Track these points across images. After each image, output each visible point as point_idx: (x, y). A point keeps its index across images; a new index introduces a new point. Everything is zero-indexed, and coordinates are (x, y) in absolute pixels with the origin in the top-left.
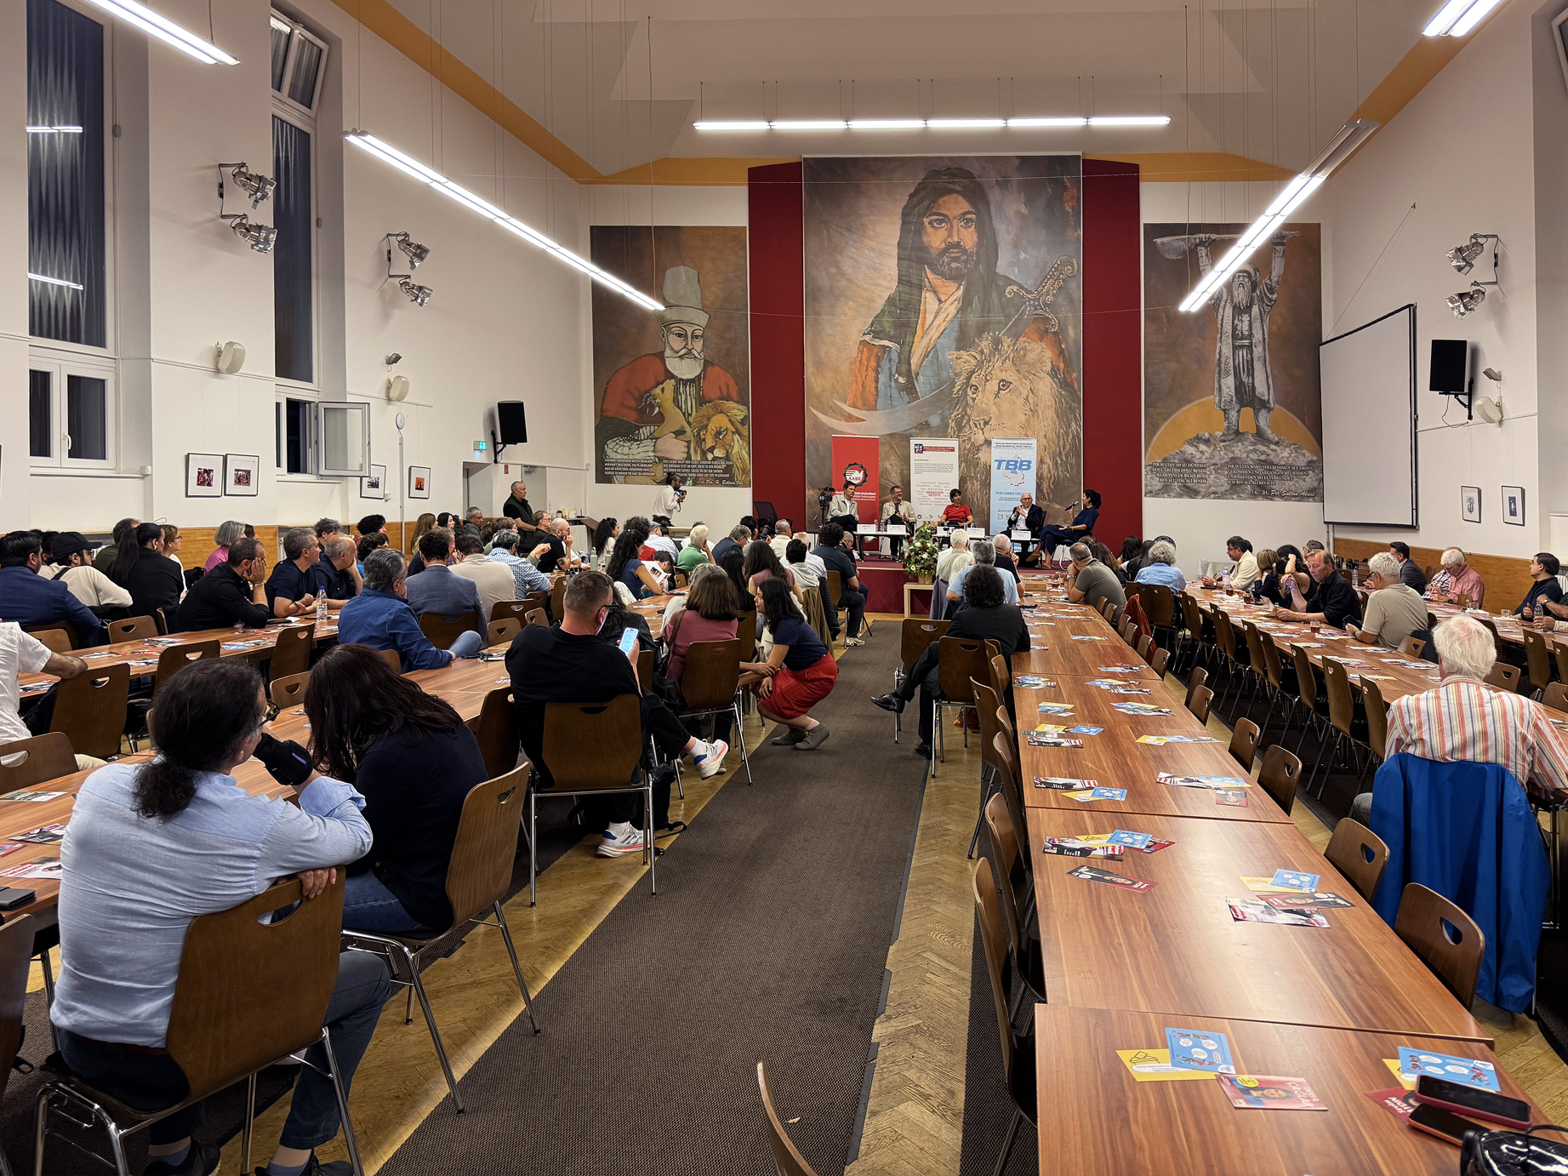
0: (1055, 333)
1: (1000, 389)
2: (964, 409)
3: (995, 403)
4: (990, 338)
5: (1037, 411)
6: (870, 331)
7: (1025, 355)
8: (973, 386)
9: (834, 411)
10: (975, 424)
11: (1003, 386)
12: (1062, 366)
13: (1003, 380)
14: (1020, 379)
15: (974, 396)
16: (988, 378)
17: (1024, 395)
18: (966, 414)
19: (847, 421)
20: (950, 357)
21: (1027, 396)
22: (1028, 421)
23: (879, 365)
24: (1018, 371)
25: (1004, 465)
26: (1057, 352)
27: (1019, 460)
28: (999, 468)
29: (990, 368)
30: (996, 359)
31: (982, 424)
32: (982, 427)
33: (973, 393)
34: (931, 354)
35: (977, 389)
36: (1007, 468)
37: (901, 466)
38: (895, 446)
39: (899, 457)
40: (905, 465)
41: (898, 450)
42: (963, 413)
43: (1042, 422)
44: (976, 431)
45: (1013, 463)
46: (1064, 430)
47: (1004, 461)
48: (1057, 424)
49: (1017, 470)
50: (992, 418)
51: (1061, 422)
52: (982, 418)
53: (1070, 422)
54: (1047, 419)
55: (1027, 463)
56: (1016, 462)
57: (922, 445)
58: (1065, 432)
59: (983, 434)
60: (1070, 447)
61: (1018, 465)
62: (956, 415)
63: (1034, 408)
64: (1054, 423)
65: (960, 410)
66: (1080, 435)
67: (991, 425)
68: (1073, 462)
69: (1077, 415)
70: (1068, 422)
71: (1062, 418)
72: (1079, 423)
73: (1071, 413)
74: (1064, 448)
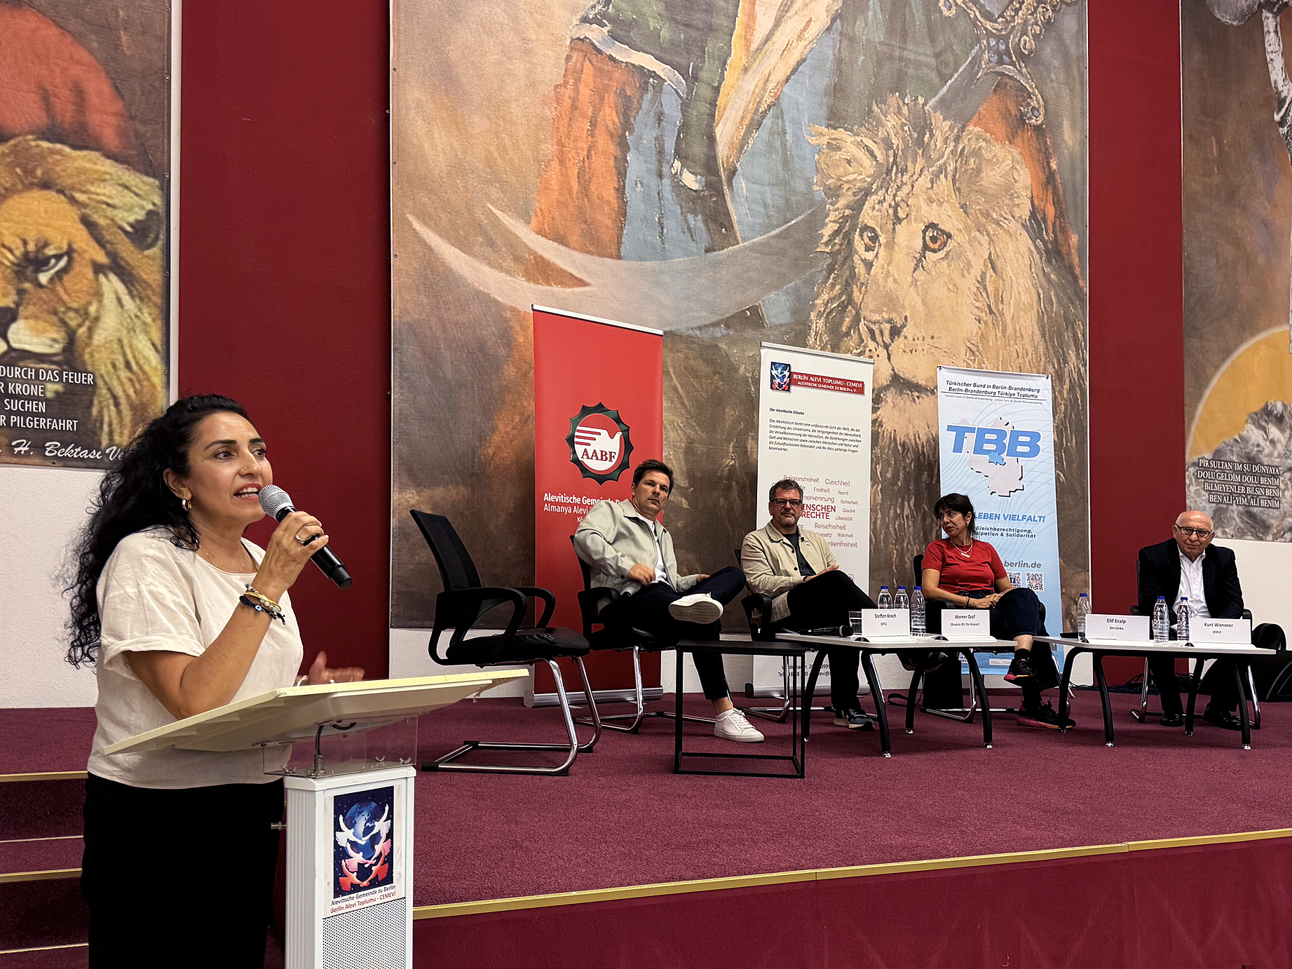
0: (1038, 129)
1: (926, 247)
2: (847, 288)
3: (914, 282)
4: (905, 110)
5: (1002, 314)
6: (603, 15)
7: (978, 171)
8: (866, 228)
9: (491, 243)
10: (872, 332)
11: (934, 239)
12: (1051, 211)
13: (932, 226)
14: (968, 229)
15: (869, 256)
16: (901, 214)
17: (976, 271)
18: (850, 301)
19: (530, 277)
20: (813, 141)
21: (983, 275)
22: (983, 337)
23: (627, 125)
24: (963, 207)
25: (970, 440)
26: (1043, 177)
27: (1008, 430)
28: (958, 448)
29: (906, 189)
30: (918, 167)
31: (887, 333)
32: (887, 339)
33: (868, 249)
34: (767, 122)
35: (875, 239)
36: (978, 450)
37: (688, 431)
38: (671, 370)
39: (683, 404)
40: (697, 428)
41: (680, 383)
42: (844, 298)
43: (1012, 342)
44: (874, 350)
45: (994, 437)
46: (1054, 367)
47: (972, 430)
48: (1041, 350)
49: (1004, 455)
50: (909, 320)
51: (1049, 347)
52: (886, 316)
53: (1065, 349)
54: (1022, 336)
55: (1028, 439)
56: (1001, 434)
57: (789, 365)
58: (1056, 372)
59: (889, 358)
60: (1066, 409)
61: (1006, 441)
62: (828, 302)
63: (997, 306)
64: (1036, 349)
65: (838, 287)
66: (1084, 384)
67: (906, 337)
68: (1072, 446)
69: (1080, 335)
70: (1063, 350)
71: (1051, 338)
72: (1083, 353)
73: (1067, 328)
74: (1055, 412)
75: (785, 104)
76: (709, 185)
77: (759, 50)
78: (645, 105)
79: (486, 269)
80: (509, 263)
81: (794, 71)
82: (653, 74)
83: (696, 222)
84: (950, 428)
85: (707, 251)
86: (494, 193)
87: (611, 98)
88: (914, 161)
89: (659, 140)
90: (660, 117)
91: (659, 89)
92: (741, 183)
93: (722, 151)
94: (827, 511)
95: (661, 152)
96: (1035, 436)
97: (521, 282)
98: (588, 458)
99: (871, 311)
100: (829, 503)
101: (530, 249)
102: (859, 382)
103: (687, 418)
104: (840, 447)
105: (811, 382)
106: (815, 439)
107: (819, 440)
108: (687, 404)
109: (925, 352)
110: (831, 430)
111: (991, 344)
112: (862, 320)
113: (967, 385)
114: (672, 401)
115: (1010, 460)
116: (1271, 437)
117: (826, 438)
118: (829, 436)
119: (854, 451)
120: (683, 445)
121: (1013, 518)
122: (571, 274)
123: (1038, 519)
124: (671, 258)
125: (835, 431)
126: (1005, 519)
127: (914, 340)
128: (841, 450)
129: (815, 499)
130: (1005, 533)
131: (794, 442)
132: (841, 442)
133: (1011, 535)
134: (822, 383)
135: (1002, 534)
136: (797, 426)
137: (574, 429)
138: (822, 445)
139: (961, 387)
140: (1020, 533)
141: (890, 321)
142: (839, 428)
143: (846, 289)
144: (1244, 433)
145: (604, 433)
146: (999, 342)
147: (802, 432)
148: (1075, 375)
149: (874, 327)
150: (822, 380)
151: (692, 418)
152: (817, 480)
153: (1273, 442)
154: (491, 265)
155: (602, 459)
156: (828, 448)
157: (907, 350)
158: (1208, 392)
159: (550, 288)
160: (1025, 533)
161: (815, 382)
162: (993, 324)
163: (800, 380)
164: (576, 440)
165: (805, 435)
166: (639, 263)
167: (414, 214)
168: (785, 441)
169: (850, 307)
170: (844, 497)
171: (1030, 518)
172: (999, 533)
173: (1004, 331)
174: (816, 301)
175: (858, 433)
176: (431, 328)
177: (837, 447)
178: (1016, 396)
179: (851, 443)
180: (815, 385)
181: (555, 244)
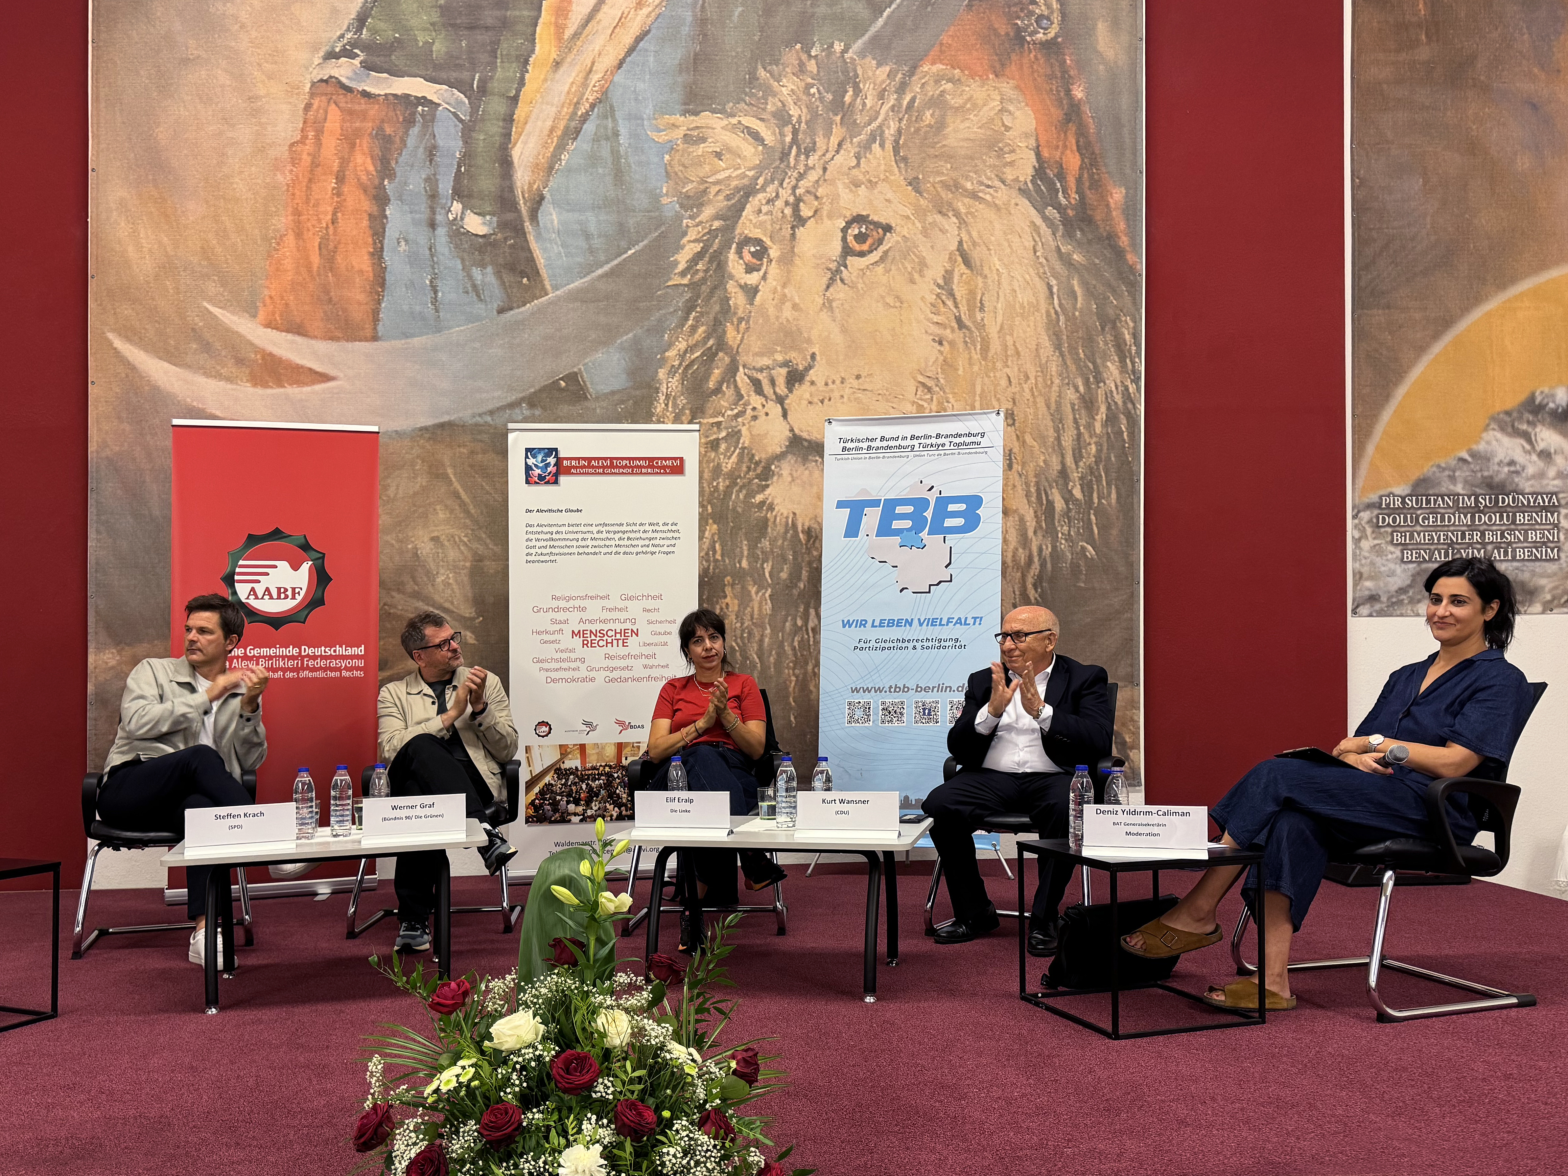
0: (1050, 47)
1: (847, 251)
2: (717, 328)
3: (828, 305)
4: (812, 66)
5: (981, 326)
6: (354, 44)
7: (940, 126)
8: (747, 241)
9: (206, 347)
10: (757, 385)
11: (861, 238)
12: (1073, 162)
13: (859, 219)
14: (920, 213)
15: (753, 279)
16: (805, 212)
17: (936, 272)
18: (721, 345)
19: (257, 380)
20: (662, 137)
21: (948, 276)
22: (948, 365)
23: (386, 170)
24: (914, 183)
25: (871, 518)
26: (1057, 114)
27: (932, 497)
28: (852, 530)
29: (813, 176)
30: (834, 141)
31: (781, 382)
32: (782, 389)
33: (750, 269)
34: (589, 128)
35: (761, 253)
36: (884, 530)
37: (475, 545)
38: (450, 471)
39: (467, 512)
40: (488, 541)
41: (462, 486)
42: (711, 342)
43: (999, 365)
44: (759, 407)
45: (909, 509)
46: (1077, 390)
47: (875, 503)
48: (1054, 368)
49: (924, 534)
50: (818, 358)
51: (1068, 363)
52: (779, 358)
53: (1099, 361)
54: (1018, 353)
55: (963, 507)
56: (921, 504)
57: (556, 450)
58: (1082, 398)
59: (785, 415)
60: (1099, 451)
61: (929, 514)
62: (686, 352)
63: (972, 316)
64: (1043, 369)
65: (701, 329)
66: (1135, 408)
67: (812, 383)
68: (1109, 504)
69: (1127, 337)
70: (1094, 363)
71: (1073, 350)
72: (1133, 363)
73: (1103, 329)
74: (1078, 457)
75: (616, 97)
76: (503, 225)
77: (576, 35)
78: (411, 142)
79: (201, 380)
80: (230, 368)
81: (631, 50)
82: (424, 101)
83: (485, 276)
84: (841, 505)
85: (501, 311)
86: (212, 288)
87: (365, 143)
88: (828, 134)
89: (432, 181)
90: (431, 152)
91: (430, 119)
92: (550, 216)
93: (522, 177)
94: (623, 636)
95: (433, 196)
96: (974, 502)
97: (247, 390)
98: (257, 598)
99: (756, 354)
100: (628, 625)
101: (257, 347)
102: (675, 459)
103: (473, 530)
104: (645, 549)
105: (593, 467)
106: (602, 543)
107: (608, 543)
108: (473, 511)
109: (845, 399)
110: (629, 528)
111: (960, 372)
112: (741, 369)
113: (872, 440)
114: (452, 511)
115: (932, 541)
116: (1541, 446)
117: (620, 539)
118: (626, 536)
119: (667, 553)
120: (468, 564)
121: (933, 622)
122: (310, 369)
123: (972, 621)
124: (450, 328)
125: (635, 528)
126: (921, 625)
127: (826, 384)
128: (646, 553)
129: (604, 621)
130: (918, 645)
131: (566, 550)
132: (647, 542)
133: (928, 648)
134: (612, 466)
135: (914, 648)
136: (571, 529)
137: (236, 565)
138: (614, 550)
139: (861, 445)
140: (943, 644)
141: (786, 364)
142: (641, 524)
143: (714, 330)
144: (1481, 447)
145: (283, 565)
146: (976, 368)
147: (580, 536)
148: (1118, 398)
149: (760, 376)
150: (612, 463)
151: (480, 528)
152: (607, 597)
153: (1546, 455)
154: (207, 375)
155: (279, 598)
156: (625, 553)
157: (816, 400)
158: (1401, 391)
159: (282, 390)
160: (951, 644)
161: (599, 467)
162: (966, 342)
163: (574, 467)
164: (236, 577)
165: (583, 539)
166: (403, 341)
167: (113, 330)
168: (553, 550)
169: (721, 354)
170: (653, 616)
171: (959, 621)
172: (911, 645)
173: (985, 349)
174: (667, 354)
175: (674, 528)
176: (134, 459)
177: (639, 549)
178: (947, 447)
179: (662, 542)
180: (601, 471)
181: (290, 336)
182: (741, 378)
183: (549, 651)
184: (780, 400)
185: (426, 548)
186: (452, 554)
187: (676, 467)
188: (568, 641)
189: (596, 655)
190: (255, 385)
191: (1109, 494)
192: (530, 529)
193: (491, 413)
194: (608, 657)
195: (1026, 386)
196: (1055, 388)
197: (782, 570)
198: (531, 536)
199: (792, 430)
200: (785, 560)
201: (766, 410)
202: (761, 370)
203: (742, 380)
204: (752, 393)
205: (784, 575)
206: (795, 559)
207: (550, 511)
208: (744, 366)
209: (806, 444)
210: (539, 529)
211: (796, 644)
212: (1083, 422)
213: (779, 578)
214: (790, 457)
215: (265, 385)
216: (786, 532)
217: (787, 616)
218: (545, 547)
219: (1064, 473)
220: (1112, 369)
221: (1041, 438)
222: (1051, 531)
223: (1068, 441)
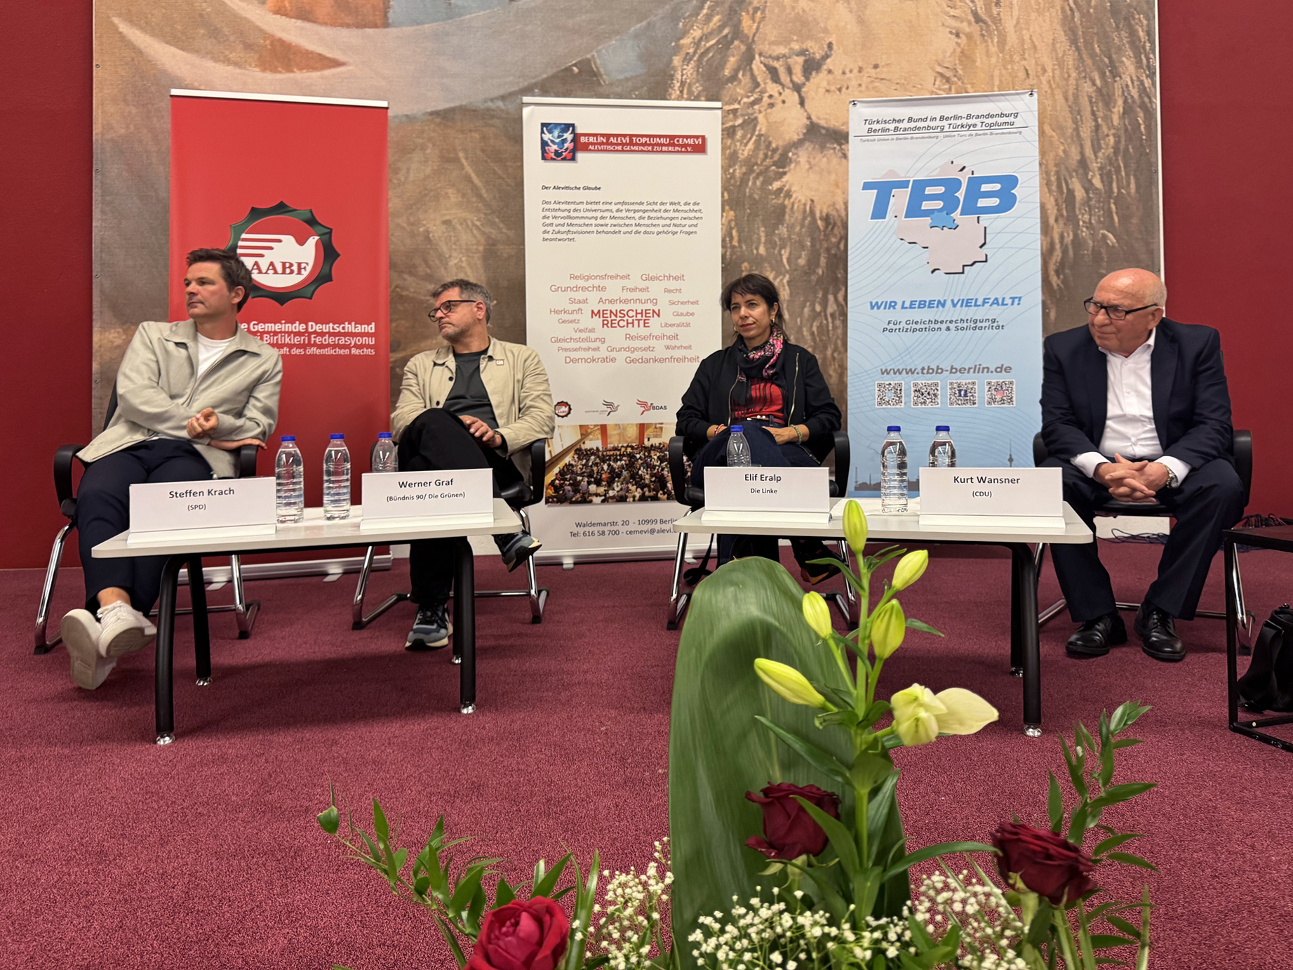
2: (732, 18)
5: (997, 20)
9: (214, 33)
18: (737, 33)
19: (265, 65)
22: (965, 56)
25: (900, 199)
27: (964, 178)
28: (880, 211)
31: (798, 70)
32: (798, 77)
36: (914, 210)
37: (487, 230)
38: (461, 155)
39: (480, 196)
40: (501, 225)
41: (475, 171)
42: (726, 31)
44: (776, 95)
45: (940, 190)
46: (1094, 84)
47: (903, 184)
48: (1070, 62)
49: (956, 215)
50: (835, 47)
51: (1085, 57)
52: (796, 47)
53: (1114, 56)
54: (1035, 47)
55: (997, 187)
56: (953, 184)
57: (573, 125)
58: (1099, 91)
59: (802, 103)
60: (1117, 142)
61: (961, 194)
62: (701, 39)
64: (1060, 63)
65: (716, 18)
66: (1151, 102)
67: (830, 72)
68: (1129, 194)
69: (1141, 34)
70: (1110, 58)
71: (1088, 44)
72: (1148, 59)
74: (1096, 148)
79: (209, 64)
80: (239, 53)
84: (867, 186)
94: (645, 317)
96: (1010, 182)
97: (254, 73)
98: (260, 272)
99: (771, 43)
100: (649, 306)
101: (266, 33)
102: (697, 137)
103: (485, 214)
104: (666, 229)
105: (612, 144)
106: (621, 222)
107: (627, 222)
108: (485, 195)
109: (863, 88)
110: (650, 207)
112: (757, 57)
113: (899, 121)
114: (464, 195)
115: (966, 222)
117: (641, 218)
118: (646, 215)
119: (689, 233)
120: (481, 248)
121: (967, 303)
122: (320, 55)
123: (1008, 301)
125: (656, 208)
126: (954, 305)
127: (844, 73)
128: (668, 233)
129: (626, 301)
130: (952, 326)
131: (585, 229)
132: (668, 222)
133: (962, 329)
134: (631, 143)
135: (948, 329)
136: (589, 207)
137: (238, 238)
138: (635, 229)
139: (887, 126)
140: (979, 324)
141: (802, 53)
142: (662, 204)
143: (730, 19)
145: (288, 240)
146: (994, 60)
147: (599, 214)
148: (1134, 92)
149: (776, 64)
150: (631, 140)
151: (493, 212)
152: (627, 277)
154: (216, 60)
155: (284, 272)
156: (645, 232)
157: (833, 88)
159: (292, 75)
160: (987, 324)
161: (618, 144)
162: (983, 35)
163: (592, 144)
164: (239, 251)
165: (602, 218)
166: (414, 28)
167: (119, 15)
168: (572, 229)
169: (736, 43)
170: (675, 297)
171: (996, 302)
172: (944, 326)
173: (1002, 42)
174: (682, 42)
175: (696, 208)
176: (140, 142)
177: (661, 229)
178: (978, 127)
179: (684, 222)
180: (620, 148)
181: (299, 23)
182: (757, 66)
183: (567, 331)
184: (797, 88)
185: (437, 230)
186: (465, 237)
187: (699, 146)
188: (586, 321)
189: (616, 336)
190: (264, 70)
191: (1129, 183)
192: (547, 206)
193: (503, 98)
194: (628, 337)
195: (1044, 79)
196: (1072, 81)
197: (800, 257)
198: (548, 214)
199: (809, 118)
200: (803, 247)
201: (782, 97)
202: (778, 58)
203: (758, 68)
204: (769, 81)
205: (802, 262)
206: (813, 245)
207: (567, 188)
208: (760, 55)
209: (823, 132)
210: (557, 207)
211: (815, 329)
212: (1100, 114)
213: (797, 265)
214: (807, 144)
215: (274, 70)
216: (804, 218)
217: (805, 301)
218: (563, 225)
219: (1083, 163)
220: (1128, 65)
221: (1060, 129)
222: (1072, 219)
223: (1086, 132)
